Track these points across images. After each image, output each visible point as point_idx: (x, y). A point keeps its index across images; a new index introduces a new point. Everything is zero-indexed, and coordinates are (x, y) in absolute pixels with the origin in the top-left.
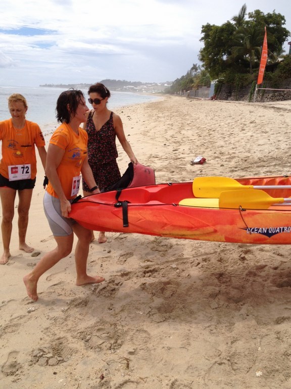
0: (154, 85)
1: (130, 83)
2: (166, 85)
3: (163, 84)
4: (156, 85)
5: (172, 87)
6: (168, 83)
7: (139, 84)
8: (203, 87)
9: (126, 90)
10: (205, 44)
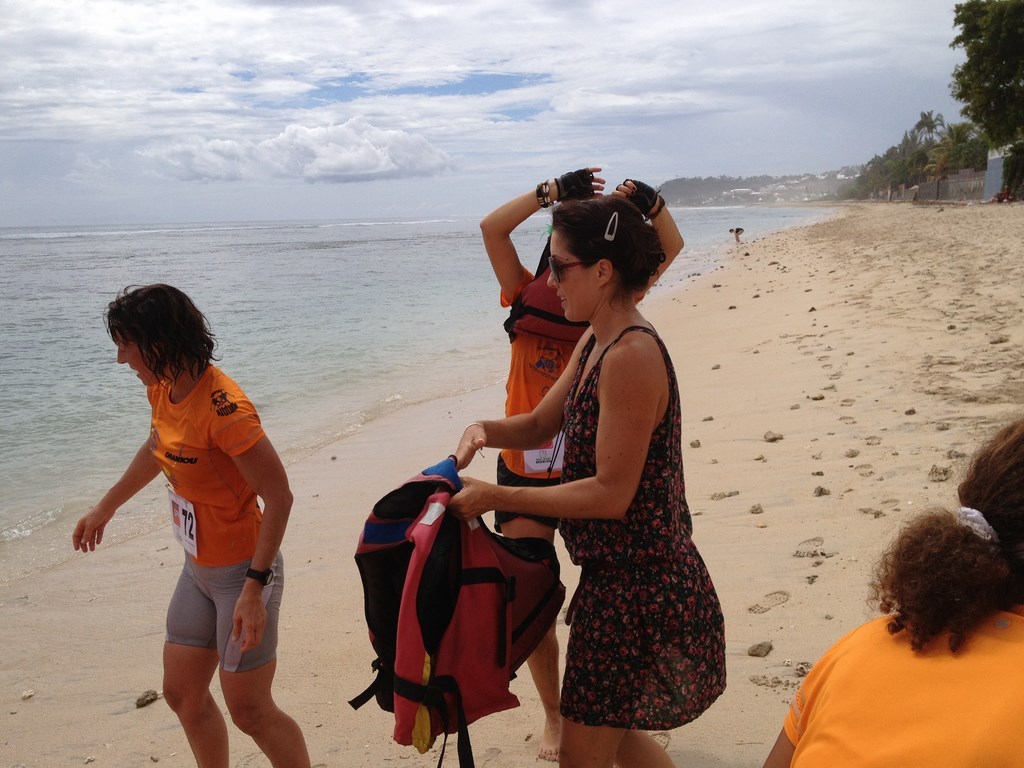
0: (807, 181)
1: (739, 183)
2: (840, 176)
3: (832, 176)
4: (813, 178)
5: (862, 180)
6: (848, 171)
7: (766, 180)
8: (961, 171)
9: (728, 200)
10: (969, 54)
